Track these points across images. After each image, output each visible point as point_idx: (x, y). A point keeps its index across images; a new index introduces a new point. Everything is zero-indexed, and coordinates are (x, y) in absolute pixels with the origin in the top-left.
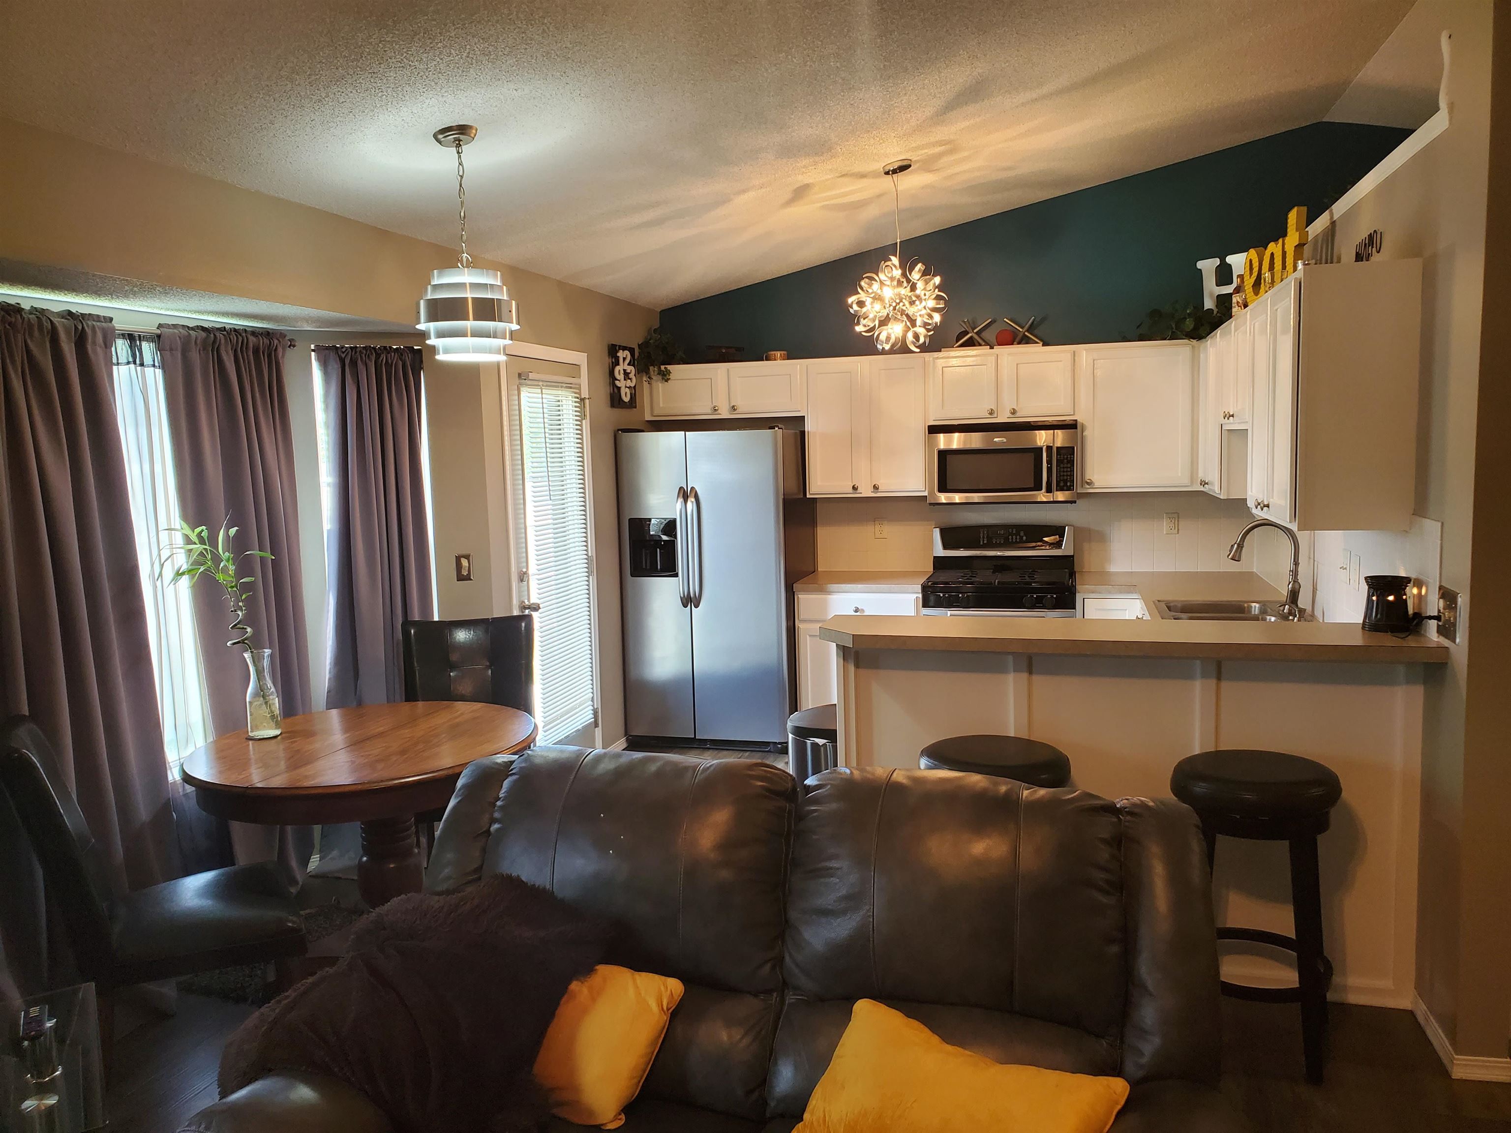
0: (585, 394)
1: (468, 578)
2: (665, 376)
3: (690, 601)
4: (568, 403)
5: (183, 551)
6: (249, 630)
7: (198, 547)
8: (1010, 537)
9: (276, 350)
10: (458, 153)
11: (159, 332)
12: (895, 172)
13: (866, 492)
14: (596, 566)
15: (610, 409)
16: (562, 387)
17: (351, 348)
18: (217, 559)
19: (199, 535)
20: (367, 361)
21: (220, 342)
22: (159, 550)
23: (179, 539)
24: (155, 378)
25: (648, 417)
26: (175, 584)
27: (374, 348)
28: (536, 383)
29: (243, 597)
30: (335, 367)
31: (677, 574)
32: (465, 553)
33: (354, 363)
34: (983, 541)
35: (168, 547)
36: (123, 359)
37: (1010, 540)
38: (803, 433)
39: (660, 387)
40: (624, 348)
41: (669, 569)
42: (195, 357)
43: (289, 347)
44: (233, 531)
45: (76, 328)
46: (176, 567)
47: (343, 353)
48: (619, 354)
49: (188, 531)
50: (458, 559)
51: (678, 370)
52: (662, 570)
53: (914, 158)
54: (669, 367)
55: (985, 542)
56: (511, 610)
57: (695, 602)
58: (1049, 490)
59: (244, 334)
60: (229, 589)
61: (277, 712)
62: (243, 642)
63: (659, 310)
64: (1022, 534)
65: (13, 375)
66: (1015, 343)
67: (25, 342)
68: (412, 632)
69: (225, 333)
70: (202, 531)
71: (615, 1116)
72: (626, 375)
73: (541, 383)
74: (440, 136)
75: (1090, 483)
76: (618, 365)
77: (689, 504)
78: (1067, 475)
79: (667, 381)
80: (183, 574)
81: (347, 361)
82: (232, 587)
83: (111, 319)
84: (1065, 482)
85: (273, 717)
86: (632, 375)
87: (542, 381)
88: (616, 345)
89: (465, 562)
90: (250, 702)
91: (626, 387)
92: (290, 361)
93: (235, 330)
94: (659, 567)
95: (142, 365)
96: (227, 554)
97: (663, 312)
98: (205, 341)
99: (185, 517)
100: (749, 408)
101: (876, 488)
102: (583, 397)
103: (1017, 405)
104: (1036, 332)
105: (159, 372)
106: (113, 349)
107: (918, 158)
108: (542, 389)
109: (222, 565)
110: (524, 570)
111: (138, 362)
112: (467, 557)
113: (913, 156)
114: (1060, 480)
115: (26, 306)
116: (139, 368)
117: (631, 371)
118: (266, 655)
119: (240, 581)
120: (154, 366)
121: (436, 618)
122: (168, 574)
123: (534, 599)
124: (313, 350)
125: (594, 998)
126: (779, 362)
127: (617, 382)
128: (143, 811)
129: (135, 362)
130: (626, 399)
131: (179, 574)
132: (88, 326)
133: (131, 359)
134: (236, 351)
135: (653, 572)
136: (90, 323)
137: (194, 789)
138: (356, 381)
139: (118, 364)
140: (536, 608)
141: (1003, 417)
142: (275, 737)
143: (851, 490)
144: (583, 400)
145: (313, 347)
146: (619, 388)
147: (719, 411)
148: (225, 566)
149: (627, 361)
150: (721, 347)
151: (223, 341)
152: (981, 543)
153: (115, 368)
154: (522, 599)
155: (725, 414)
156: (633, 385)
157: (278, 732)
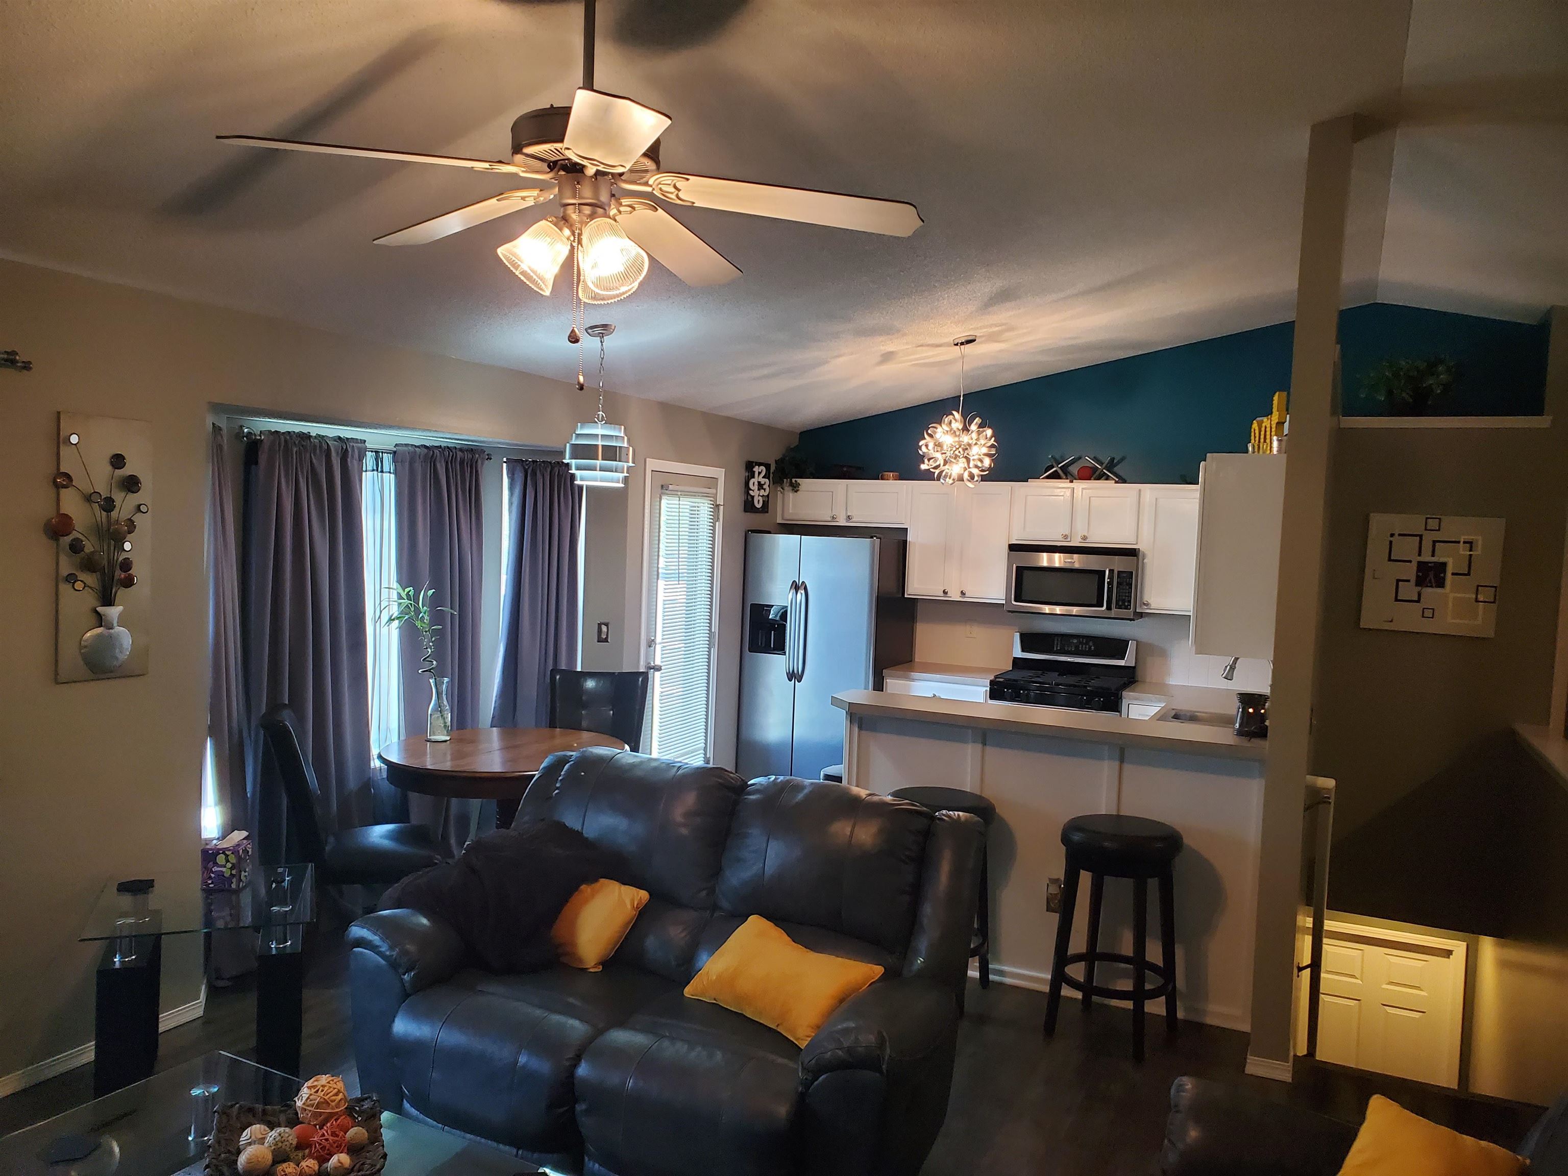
0: (720, 501)
1: (606, 640)
2: (795, 488)
3: (794, 676)
4: (704, 508)
5: (396, 603)
6: (435, 663)
7: (406, 602)
8: (1080, 646)
9: (476, 462)
10: (601, 342)
11: (395, 449)
12: (962, 344)
13: (955, 596)
14: (717, 640)
15: (743, 513)
16: (699, 496)
17: (533, 461)
18: (417, 611)
19: (408, 594)
20: (545, 472)
21: (436, 458)
22: (380, 601)
23: (394, 596)
24: (389, 480)
25: (779, 521)
26: (388, 626)
27: (550, 463)
28: (674, 493)
29: (433, 639)
30: (519, 477)
31: (785, 653)
32: (606, 621)
33: (534, 474)
34: (1057, 647)
35: (387, 600)
36: (370, 468)
37: (1080, 649)
38: (905, 542)
39: (791, 495)
40: (760, 464)
41: (780, 648)
42: (418, 467)
43: (487, 459)
44: (430, 592)
45: (342, 448)
46: (391, 614)
47: (527, 465)
48: (754, 469)
49: (401, 591)
50: (600, 625)
51: (807, 484)
52: (774, 649)
53: (978, 335)
54: (799, 480)
55: (1059, 648)
56: (638, 667)
57: (798, 678)
58: (1109, 608)
59: (454, 451)
60: (424, 633)
61: (449, 724)
62: (429, 671)
63: (799, 432)
64: (1091, 644)
65: (301, 480)
66: (1092, 478)
67: (311, 457)
68: (558, 677)
69: (440, 450)
70: (410, 591)
71: (595, 964)
72: (760, 486)
73: (679, 493)
74: (590, 331)
75: (1147, 605)
76: (754, 477)
77: (799, 595)
78: (1126, 596)
79: (796, 491)
80: (394, 620)
81: (529, 472)
82: (426, 632)
83: (365, 441)
84: (1124, 601)
85: (445, 726)
86: (766, 486)
87: (681, 491)
88: (753, 462)
89: (604, 628)
90: (431, 715)
91: (759, 496)
92: (486, 471)
93: (448, 447)
94: (772, 646)
95: (382, 472)
96: (425, 608)
97: (801, 433)
98: (426, 455)
99: (399, 581)
100: (861, 519)
101: (963, 593)
102: (718, 503)
103: (1088, 531)
104: (1115, 469)
105: (392, 476)
106: (364, 461)
107: (982, 334)
108: (679, 497)
109: (421, 615)
110: (653, 638)
111: (379, 470)
112: (607, 625)
113: (977, 333)
114: (1119, 600)
115: (313, 434)
116: (380, 474)
117: (765, 483)
118: (445, 682)
119: (433, 628)
120: (390, 472)
121: (579, 669)
122: (385, 618)
123: (658, 662)
124: (505, 462)
125: (593, 896)
126: (891, 481)
127: (751, 492)
128: (352, 783)
129: (377, 470)
130: (759, 506)
131: (391, 620)
132: (349, 445)
133: (375, 468)
134: (447, 462)
135: (767, 650)
136: (351, 444)
137: (386, 767)
138: (535, 488)
139: (366, 471)
140: (658, 669)
141: (1076, 542)
142: (445, 741)
143: (942, 594)
144: (718, 506)
145: (505, 460)
146: (753, 497)
147: (837, 520)
148: (423, 616)
149: (763, 474)
150: (843, 466)
151: (438, 454)
152: (1055, 649)
153: (364, 474)
154: (649, 661)
155: (842, 522)
156: (766, 494)
157: (448, 738)
